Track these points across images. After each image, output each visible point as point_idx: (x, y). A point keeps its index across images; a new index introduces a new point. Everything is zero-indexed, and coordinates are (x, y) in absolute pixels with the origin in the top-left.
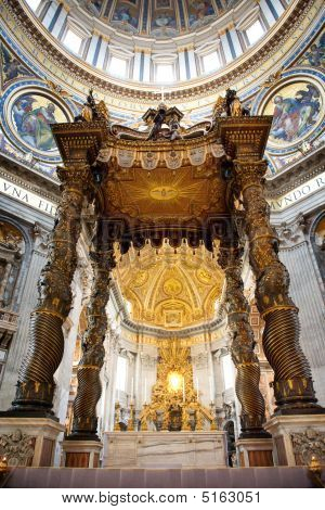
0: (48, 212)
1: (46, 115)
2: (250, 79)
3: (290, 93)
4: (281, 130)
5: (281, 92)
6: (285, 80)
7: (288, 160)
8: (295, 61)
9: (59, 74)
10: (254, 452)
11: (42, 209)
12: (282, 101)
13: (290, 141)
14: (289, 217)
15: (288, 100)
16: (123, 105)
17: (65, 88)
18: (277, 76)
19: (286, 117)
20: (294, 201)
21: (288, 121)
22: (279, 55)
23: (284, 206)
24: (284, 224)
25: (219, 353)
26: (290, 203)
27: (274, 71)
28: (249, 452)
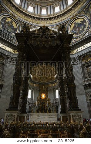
0: (11, 52)
1: (10, 23)
2: (68, 16)
3: (78, 21)
4: (75, 31)
5: (76, 21)
6: (77, 17)
7: (76, 40)
8: (80, 12)
9: (14, 11)
10: (63, 116)
11: (10, 51)
12: (76, 23)
13: (77, 35)
14: (75, 56)
15: (78, 23)
16: (32, 21)
17: (16, 16)
18: (75, 16)
19: (77, 28)
20: (77, 52)
21: (77, 29)
22: (76, 10)
23: (74, 53)
24: (74, 58)
25: (55, 89)
26: (76, 52)
27: (74, 14)
28: (62, 116)
